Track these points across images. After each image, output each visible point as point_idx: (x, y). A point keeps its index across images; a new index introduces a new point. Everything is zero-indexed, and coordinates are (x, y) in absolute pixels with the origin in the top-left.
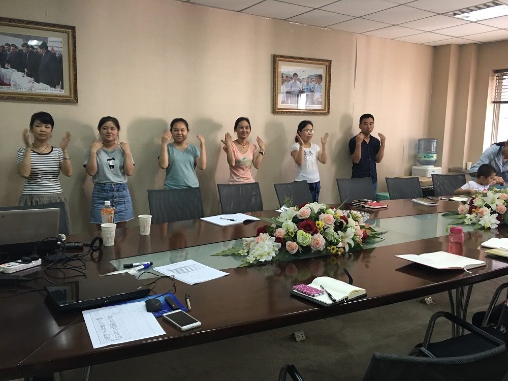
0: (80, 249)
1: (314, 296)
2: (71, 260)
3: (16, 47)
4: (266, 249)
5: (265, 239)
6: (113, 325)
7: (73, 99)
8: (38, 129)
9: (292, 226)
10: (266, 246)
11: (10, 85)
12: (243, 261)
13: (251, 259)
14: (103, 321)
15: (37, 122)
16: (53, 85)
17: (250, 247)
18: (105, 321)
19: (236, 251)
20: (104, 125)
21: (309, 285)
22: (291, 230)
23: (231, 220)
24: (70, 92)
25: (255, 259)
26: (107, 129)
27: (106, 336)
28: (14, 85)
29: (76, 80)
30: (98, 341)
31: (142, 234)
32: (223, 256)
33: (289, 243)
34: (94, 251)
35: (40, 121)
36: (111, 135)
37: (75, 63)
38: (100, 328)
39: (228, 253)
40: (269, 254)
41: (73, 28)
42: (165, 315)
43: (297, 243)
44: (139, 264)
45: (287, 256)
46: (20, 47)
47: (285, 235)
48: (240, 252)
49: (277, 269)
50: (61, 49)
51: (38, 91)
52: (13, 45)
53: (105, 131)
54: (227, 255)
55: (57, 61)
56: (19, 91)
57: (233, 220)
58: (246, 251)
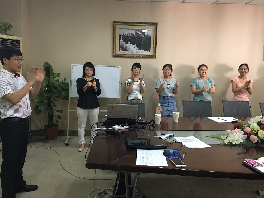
0: (145, 124)
1: (255, 166)
2: (140, 128)
3: (133, 35)
4: (237, 137)
5: (238, 132)
6: (147, 158)
7: (154, 57)
8: (135, 70)
9: (256, 127)
10: (237, 136)
11: (129, 51)
12: (222, 142)
13: (226, 142)
14: (144, 155)
15: (135, 67)
16: (146, 51)
17: (229, 135)
18: (145, 155)
19: (220, 136)
20: (165, 68)
21: (255, 161)
22: (255, 129)
23: (224, 120)
24: (153, 53)
25: (228, 142)
26: (166, 70)
27: (143, 161)
28: (131, 51)
29: (156, 47)
30: (139, 163)
31: (174, 121)
32: (212, 137)
33: (252, 136)
34: (151, 126)
35: (136, 66)
36: (168, 73)
37: (156, 40)
38: (142, 158)
39: (215, 136)
40: (238, 140)
41: (156, 24)
42: (170, 158)
43: (258, 137)
44: (168, 134)
45: (250, 143)
46: (134, 34)
47: (251, 131)
48: (222, 137)
49: (243, 149)
50: (151, 34)
51: (140, 53)
52: (132, 34)
53: (165, 71)
54: (214, 138)
55: (148, 39)
56: (132, 53)
57: (225, 120)
58: (225, 137)
